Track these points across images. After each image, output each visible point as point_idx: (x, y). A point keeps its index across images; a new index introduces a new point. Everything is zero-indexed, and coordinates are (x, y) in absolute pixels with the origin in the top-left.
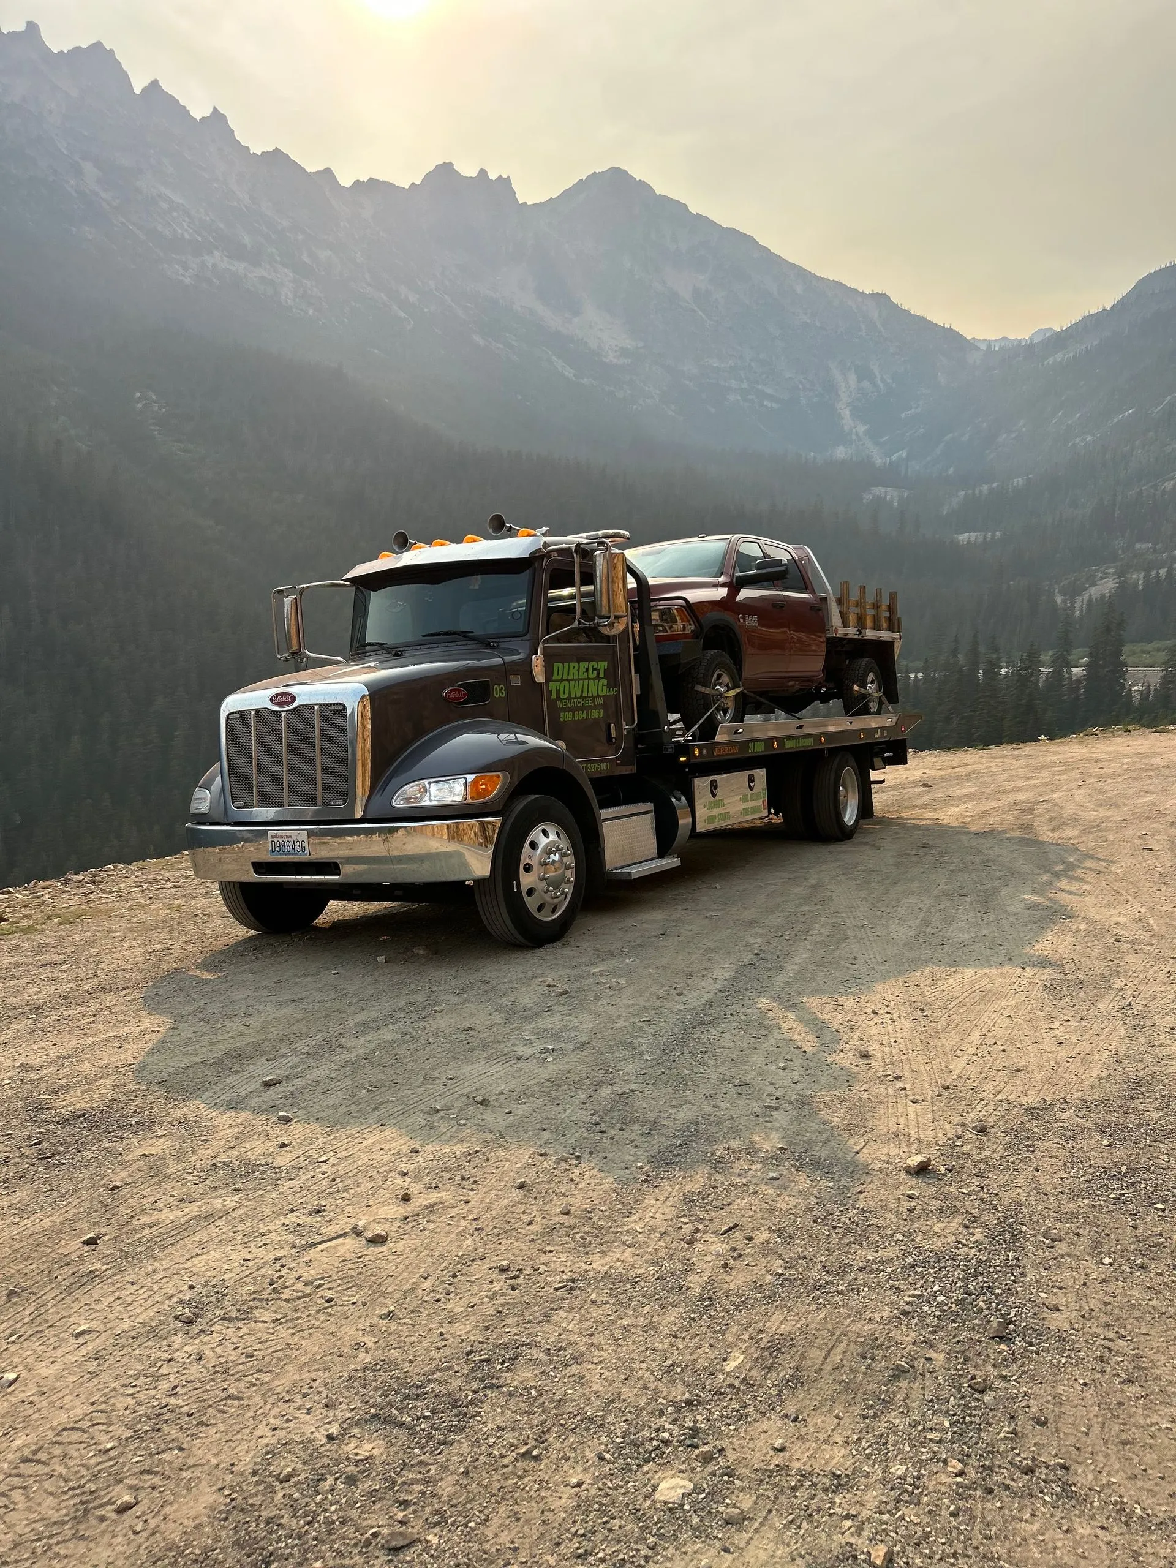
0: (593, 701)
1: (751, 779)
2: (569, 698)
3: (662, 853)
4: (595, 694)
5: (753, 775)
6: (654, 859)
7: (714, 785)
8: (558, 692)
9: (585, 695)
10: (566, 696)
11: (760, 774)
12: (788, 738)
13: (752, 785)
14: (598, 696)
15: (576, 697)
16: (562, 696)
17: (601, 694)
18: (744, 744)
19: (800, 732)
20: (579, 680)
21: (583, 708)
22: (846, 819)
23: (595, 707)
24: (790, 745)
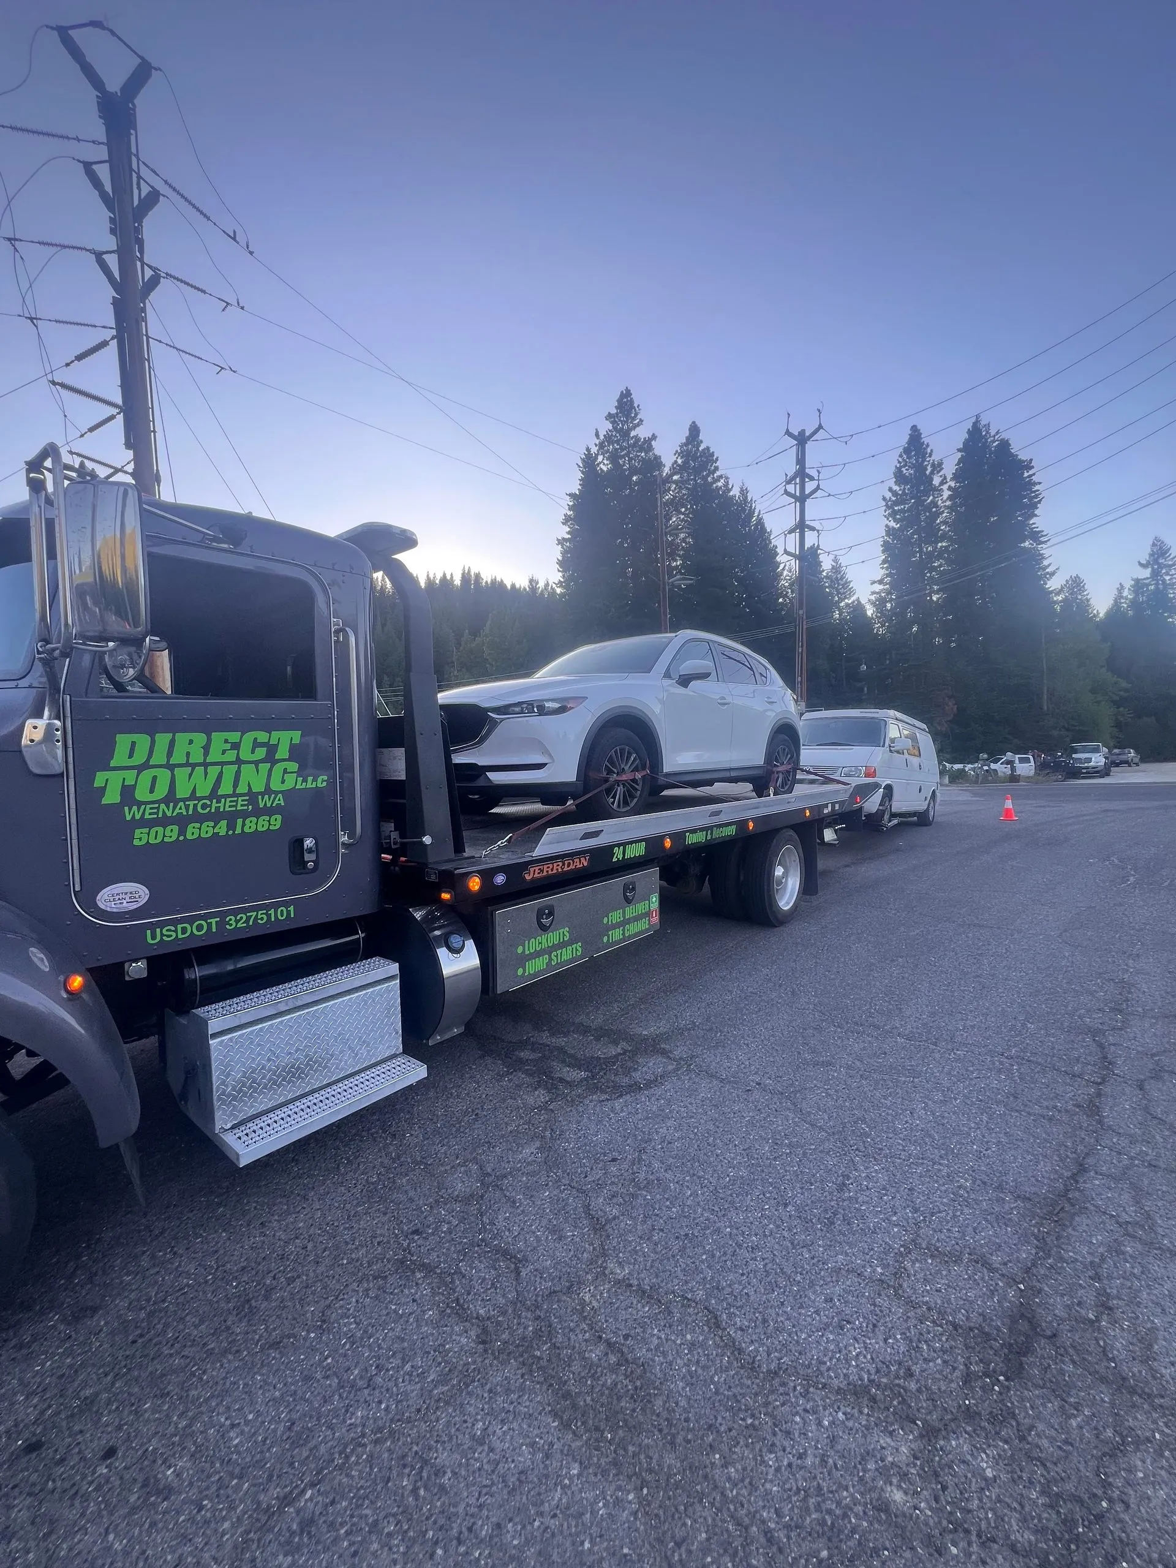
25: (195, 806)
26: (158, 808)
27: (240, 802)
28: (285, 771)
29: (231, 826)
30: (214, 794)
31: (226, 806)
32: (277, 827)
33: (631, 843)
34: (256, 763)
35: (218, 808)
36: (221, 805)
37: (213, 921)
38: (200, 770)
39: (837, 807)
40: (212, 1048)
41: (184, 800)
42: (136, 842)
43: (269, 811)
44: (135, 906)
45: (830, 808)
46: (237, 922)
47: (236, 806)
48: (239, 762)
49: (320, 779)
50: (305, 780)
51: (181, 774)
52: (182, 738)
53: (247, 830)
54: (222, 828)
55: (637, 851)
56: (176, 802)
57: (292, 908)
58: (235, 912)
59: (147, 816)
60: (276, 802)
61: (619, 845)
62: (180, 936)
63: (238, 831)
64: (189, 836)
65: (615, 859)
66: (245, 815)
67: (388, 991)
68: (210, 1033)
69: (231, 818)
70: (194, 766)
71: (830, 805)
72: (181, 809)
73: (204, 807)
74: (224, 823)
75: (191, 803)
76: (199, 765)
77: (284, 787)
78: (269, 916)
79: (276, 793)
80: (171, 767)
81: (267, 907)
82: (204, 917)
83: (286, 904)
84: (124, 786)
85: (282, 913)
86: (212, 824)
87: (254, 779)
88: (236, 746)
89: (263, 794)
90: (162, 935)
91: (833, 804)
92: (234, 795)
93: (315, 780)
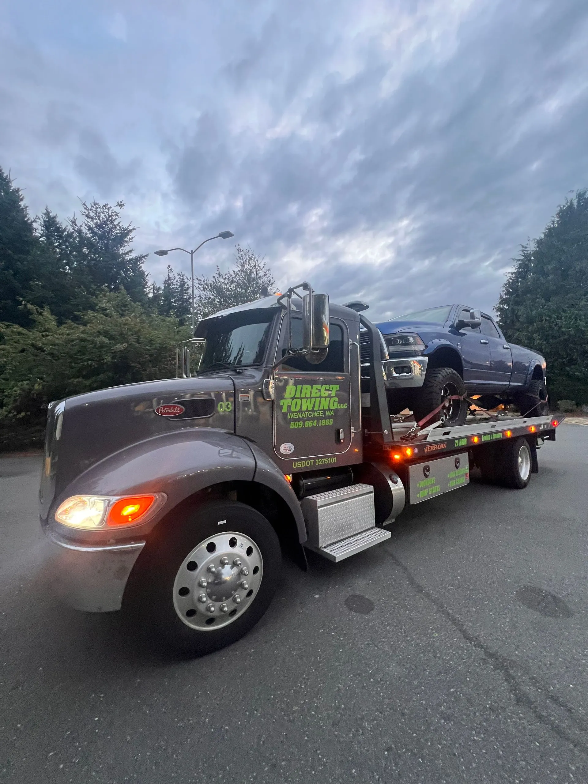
0: (324, 413)
1: (457, 461)
2: (301, 411)
3: (379, 523)
4: (326, 408)
5: (458, 459)
6: (372, 528)
7: (426, 469)
8: (289, 407)
9: (316, 408)
10: (298, 408)
11: (464, 457)
12: (485, 434)
13: (457, 465)
14: (329, 409)
15: (307, 411)
16: (293, 409)
17: (331, 407)
18: (452, 441)
19: (493, 429)
20: (311, 398)
21: (314, 419)
22: (522, 475)
23: (326, 418)
24: (486, 438)
25: (308, 414)
26: (297, 414)
27: (321, 413)
28: (334, 401)
29: (318, 423)
30: (313, 410)
31: (316, 414)
32: (331, 424)
33: (461, 438)
34: (326, 397)
35: (314, 415)
36: (315, 414)
37: (312, 461)
38: (309, 400)
39: (546, 426)
40: (319, 512)
41: (305, 411)
42: (291, 427)
43: (329, 417)
44: (290, 452)
45: (542, 427)
46: (319, 462)
47: (319, 415)
48: (320, 397)
49: (345, 405)
50: (340, 405)
51: (304, 400)
52: (305, 387)
53: (323, 425)
54: (315, 424)
55: (464, 442)
56: (302, 412)
57: (335, 458)
58: (319, 458)
59: (294, 417)
60: (331, 414)
61: (457, 439)
62: (302, 466)
63: (320, 425)
64: (306, 426)
65: (456, 446)
66: (322, 418)
67: (370, 498)
68: (318, 505)
69: (318, 419)
70: (307, 398)
71: (542, 425)
72: (303, 415)
73: (310, 414)
74: (315, 421)
75: (306, 413)
76: (309, 398)
77: (333, 408)
78: (329, 461)
79: (332, 410)
80: (301, 398)
81: (328, 457)
82: (310, 459)
83: (334, 456)
84: (288, 405)
85: (333, 460)
86: (312, 421)
87: (325, 404)
88: (320, 390)
89: (327, 410)
90: (297, 465)
91: (544, 424)
92: (319, 410)
93: (343, 405)
